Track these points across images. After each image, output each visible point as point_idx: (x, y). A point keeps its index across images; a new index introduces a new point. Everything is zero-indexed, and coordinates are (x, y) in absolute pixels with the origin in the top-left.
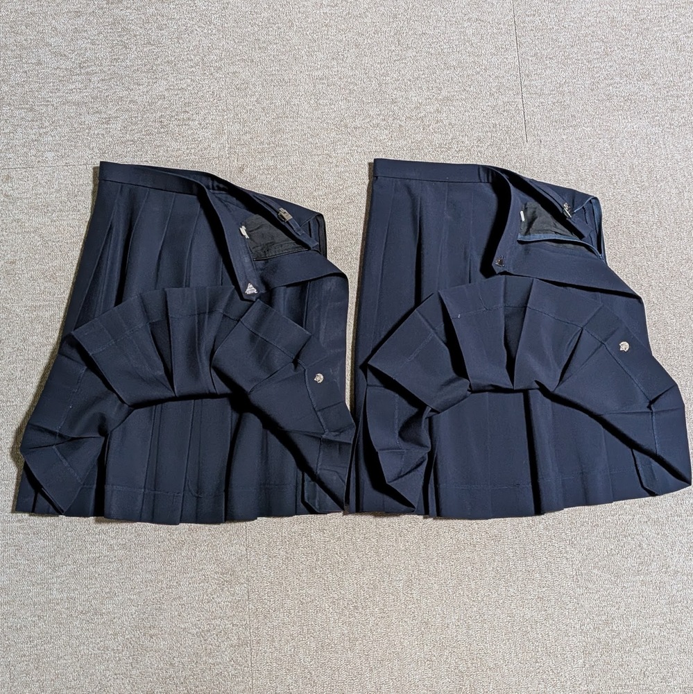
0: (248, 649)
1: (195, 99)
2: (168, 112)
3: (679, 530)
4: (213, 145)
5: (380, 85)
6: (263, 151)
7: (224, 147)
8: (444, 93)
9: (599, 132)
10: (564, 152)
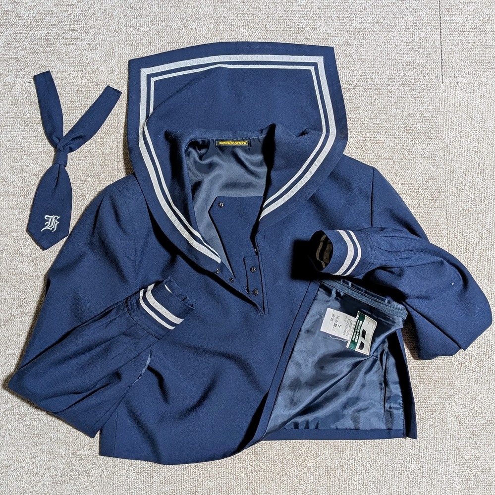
1: (85, 16)
2: (56, 30)
4: (102, 68)
5: (286, 11)
7: (113, 72)
8: (356, 24)
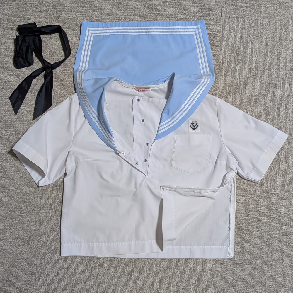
0: (34, 277)
3: (277, 243)
6: (71, 9)
9: (264, 15)
10: (242, 24)
